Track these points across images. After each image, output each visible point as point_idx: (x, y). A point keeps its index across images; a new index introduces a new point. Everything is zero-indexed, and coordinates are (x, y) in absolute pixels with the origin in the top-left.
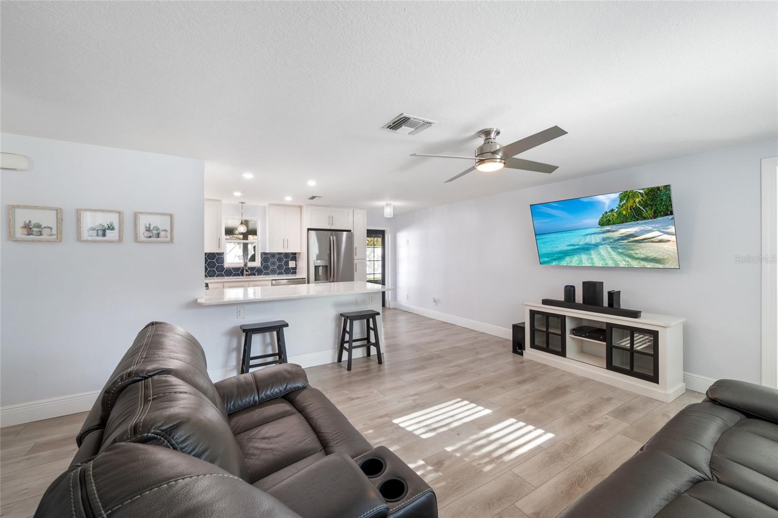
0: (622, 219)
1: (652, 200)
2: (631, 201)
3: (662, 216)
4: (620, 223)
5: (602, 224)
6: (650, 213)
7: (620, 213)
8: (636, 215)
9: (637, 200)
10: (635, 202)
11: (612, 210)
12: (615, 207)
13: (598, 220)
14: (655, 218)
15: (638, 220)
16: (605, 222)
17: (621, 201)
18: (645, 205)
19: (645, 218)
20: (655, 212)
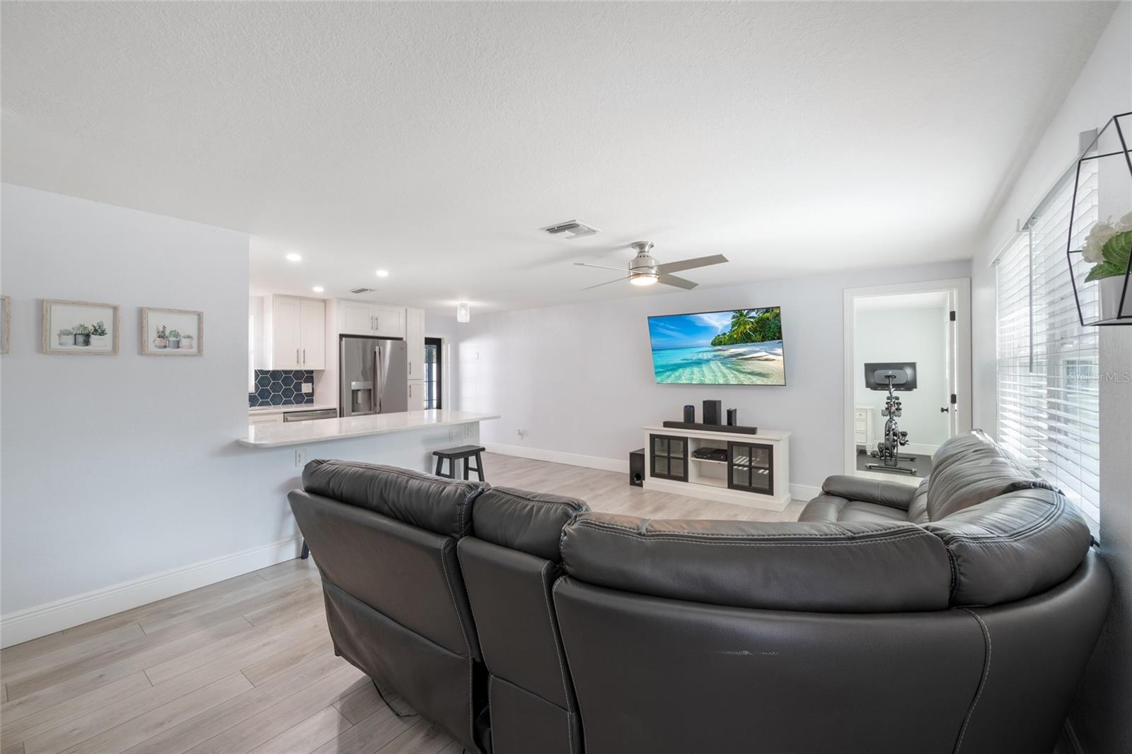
0: (733, 341)
1: (761, 327)
2: (742, 328)
3: (769, 340)
4: (731, 344)
5: (714, 344)
6: (759, 337)
7: (731, 337)
8: (746, 339)
9: (748, 327)
10: (745, 328)
11: (725, 334)
12: (727, 331)
13: (711, 341)
14: (763, 341)
15: (747, 342)
16: (717, 342)
17: (732, 327)
18: (755, 331)
19: (753, 341)
20: (763, 337)
